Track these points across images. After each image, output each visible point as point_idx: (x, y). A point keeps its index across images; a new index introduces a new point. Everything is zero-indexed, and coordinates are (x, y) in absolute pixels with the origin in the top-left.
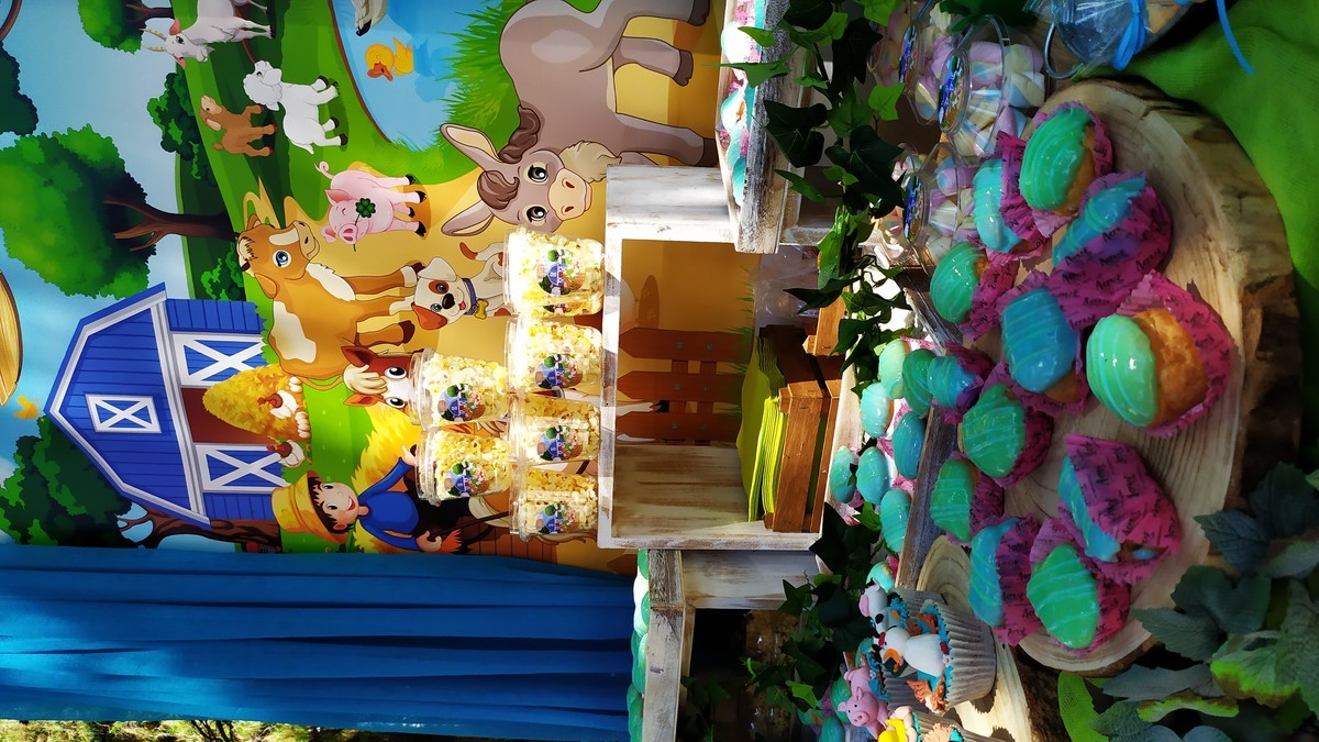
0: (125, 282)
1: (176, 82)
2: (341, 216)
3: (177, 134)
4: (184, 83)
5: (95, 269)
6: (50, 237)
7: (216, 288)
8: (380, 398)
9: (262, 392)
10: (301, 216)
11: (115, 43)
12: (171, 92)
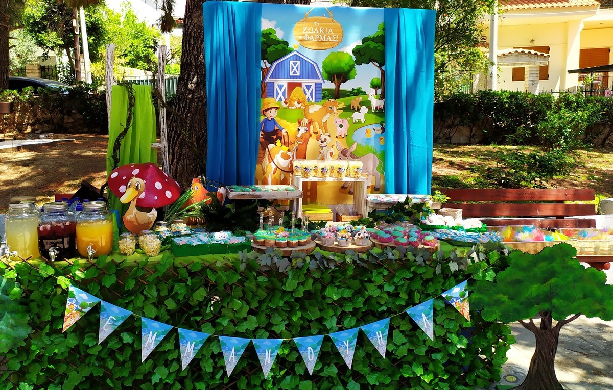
0: (325, 75)
1: (364, 93)
2: (340, 121)
3: (355, 91)
4: (364, 95)
5: (328, 69)
6: (335, 62)
7: (324, 94)
8: (300, 126)
9: (301, 100)
10: (339, 113)
11: (371, 83)
12: (363, 92)
